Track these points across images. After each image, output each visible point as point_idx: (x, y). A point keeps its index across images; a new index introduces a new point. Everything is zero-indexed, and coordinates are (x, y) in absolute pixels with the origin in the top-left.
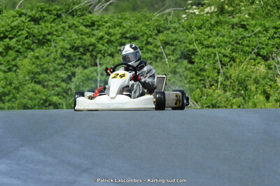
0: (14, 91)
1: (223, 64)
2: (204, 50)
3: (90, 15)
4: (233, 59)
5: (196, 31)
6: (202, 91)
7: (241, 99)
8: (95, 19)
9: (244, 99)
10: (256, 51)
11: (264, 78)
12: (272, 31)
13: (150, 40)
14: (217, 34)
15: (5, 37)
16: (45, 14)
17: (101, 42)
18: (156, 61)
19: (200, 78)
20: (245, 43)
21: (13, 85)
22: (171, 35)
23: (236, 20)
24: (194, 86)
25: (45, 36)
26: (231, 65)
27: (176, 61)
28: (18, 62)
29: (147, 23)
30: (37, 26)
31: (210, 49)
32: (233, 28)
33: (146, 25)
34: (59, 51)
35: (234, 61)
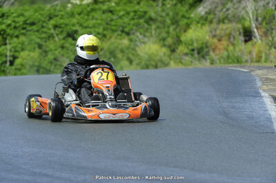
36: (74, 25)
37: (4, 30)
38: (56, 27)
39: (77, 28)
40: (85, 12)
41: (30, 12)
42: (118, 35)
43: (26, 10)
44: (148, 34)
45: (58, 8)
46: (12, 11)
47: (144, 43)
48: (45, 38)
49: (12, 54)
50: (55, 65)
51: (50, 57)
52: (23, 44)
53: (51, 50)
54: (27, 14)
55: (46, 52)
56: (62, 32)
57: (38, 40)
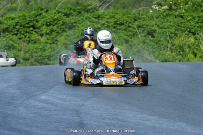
0: (56, 54)
1: (171, 38)
2: (160, 30)
3: (97, 12)
4: (176, 35)
5: (155, 19)
6: (159, 52)
7: (181, 56)
8: (100, 14)
9: (182, 56)
10: (188, 30)
11: (193, 45)
12: (197, 19)
13: (130, 25)
14: (167, 21)
15: (50, 25)
16: (72, 11)
17: (103, 27)
18: (134, 37)
19: (158, 45)
20: (183, 26)
21: (55, 51)
22: (142, 22)
23: (177, 13)
24: (155, 50)
25: (72, 24)
26: (175, 38)
27: (145, 36)
28: (58, 38)
29: (129, 16)
30: (68, 18)
31: (164, 30)
32: (176, 17)
33: (128, 17)
34: (80, 32)
35: (177, 36)
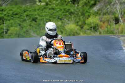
36: (35, 15)
37: (3, 17)
38: (27, 16)
39: (37, 16)
40: (41, 9)
41: (15, 9)
42: (56, 20)
43: (13, 8)
44: (70, 20)
45: (28, 7)
46: (7, 8)
47: (68, 24)
48: (22, 21)
49: (6, 28)
50: (27, 34)
51: (24, 30)
52: (12, 23)
53: (25, 27)
54: (14, 10)
55: (22, 28)
56: (30, 18)
57: (19, 22)
